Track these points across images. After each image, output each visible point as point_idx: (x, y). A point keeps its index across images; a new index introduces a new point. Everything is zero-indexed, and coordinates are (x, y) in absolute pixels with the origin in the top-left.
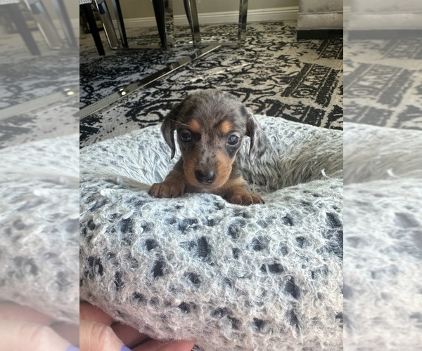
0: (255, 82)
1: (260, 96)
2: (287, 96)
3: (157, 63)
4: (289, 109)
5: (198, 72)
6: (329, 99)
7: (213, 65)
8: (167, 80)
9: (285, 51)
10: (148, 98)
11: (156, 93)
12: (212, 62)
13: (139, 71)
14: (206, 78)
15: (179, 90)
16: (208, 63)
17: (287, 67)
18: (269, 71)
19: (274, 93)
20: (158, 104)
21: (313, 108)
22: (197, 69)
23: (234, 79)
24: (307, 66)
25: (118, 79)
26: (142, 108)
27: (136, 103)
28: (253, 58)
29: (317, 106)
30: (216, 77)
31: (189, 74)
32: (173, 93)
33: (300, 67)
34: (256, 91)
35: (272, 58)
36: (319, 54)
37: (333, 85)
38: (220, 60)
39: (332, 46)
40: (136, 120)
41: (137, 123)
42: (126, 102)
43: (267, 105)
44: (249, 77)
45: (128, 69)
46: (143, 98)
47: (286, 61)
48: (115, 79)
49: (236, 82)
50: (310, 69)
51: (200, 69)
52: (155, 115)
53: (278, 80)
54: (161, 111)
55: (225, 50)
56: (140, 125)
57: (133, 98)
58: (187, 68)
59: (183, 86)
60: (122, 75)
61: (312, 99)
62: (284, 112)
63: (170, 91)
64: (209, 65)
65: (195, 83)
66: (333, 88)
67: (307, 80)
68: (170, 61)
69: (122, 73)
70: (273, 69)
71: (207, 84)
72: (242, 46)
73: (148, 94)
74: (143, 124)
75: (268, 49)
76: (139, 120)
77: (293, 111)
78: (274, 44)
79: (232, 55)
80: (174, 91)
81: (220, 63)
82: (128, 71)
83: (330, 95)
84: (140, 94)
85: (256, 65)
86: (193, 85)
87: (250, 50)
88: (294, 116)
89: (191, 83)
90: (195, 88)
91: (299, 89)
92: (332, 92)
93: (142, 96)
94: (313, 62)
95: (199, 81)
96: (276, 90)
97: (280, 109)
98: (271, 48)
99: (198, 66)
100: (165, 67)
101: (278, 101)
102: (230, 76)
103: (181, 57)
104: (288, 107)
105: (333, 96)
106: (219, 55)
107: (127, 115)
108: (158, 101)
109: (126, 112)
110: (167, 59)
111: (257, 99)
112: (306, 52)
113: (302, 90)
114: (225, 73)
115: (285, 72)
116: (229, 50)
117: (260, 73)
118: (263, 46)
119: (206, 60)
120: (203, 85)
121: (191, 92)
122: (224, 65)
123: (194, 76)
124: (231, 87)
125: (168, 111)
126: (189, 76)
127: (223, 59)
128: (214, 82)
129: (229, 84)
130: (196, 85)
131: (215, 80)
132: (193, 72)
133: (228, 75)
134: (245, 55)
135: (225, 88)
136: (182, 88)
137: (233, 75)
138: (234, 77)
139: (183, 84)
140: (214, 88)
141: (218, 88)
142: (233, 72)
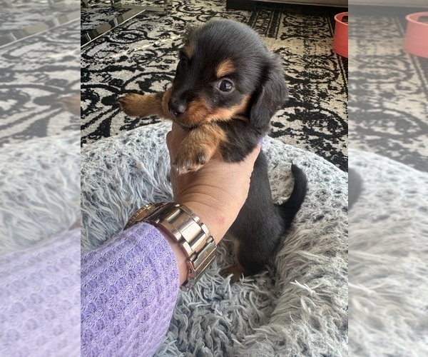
7: (138, 38)
8: (82, 56)
12: (137, 32)
14: (131, 55)
15: (100, 71)
16: (132, 34)
22: (119, 41)
23: (164, 58)
28: (183, 30)
30: (143, 53)
31: (112, 48)
32: (92, 76)
38: (146, 30)
39: (261, 20)
49: (167, 61)
51: (123, 41)
55: (151, 17)
58: (108, 40)
59: (104, 66)
63: (89, 72)
64: (134, 37)
65: (119, 61)
71: (134, 63)
72: (169, 13)
75: (197, 18)
78: (203, 13)
79: (159, 25)
80: (93, 72)
81: (146, 34)
86: (116, 64)
87: (178, 19)
89: (114, 62)
90: (120, 69)
95: (123, 58)
98: (200, 18)
99: (120, 37)
102: (160, 54)
103: (97, 23)
106: (144, 23)
114: (153, 49)
116: (155, 17)
118: (192, 15)
119: (129, 28)
120: (129, 65)
121: (116, 75)
122: (151, 37)
123: (117, 50)
124: (163, 69)
125: (88, 102)
126: (111, 51)
127: (149, 29)
128: (141, 61)
129: (159, 64)
130: (120, 64)
131: (143, 59)
132: (115, 45)
133: (157, 51)
134: (174, 25)
135: (156, 70)
136: (103, 68)
137: (162, 52)
138: (164, 55)
139: (104, 63)
140: (142, 70)
141: (148, 70)
142: (162, 47)
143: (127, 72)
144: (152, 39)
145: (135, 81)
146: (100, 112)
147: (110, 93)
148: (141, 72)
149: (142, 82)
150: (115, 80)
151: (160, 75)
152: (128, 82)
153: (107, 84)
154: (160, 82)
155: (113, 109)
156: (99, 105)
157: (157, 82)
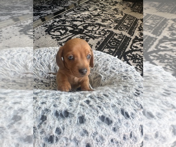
0: (103, 21)
1: (105, 28)
2: (116, 29)
3: (59, 6)
4: (117, 36)
5: (78, 13)
6: (134, 32)
7: (85, 10)
8: (64, 15)
9: (117, 6)
10: (55, 24)
11: (59, 21)
12: (85, 8)
13: (51, 9)
14: (82, 16)
15: (69, 21)
16: (83, 8)
17: (117, 15)
18: (109, 16)
19: (111, 27)
20: (60, 27)
21: (126, 36)
22: (78, 11)
23: (94, 18)
24: (126, 15)
25: (42, 12)
26: (53, 28)
27: (50, 26)
28: (103, 8)
29: (128, 36)
30: (86, 16)
31: (74, 13)
32: (67, 22)
33: (123, 15)
34: (103, 25)
35: (111, 9)
36: (131, 9)
37: (136, 26)
38: (88, 7)
39: (137, 6)
40: (50, 34)
41: (50, 36)
42: (45, 25)
43: (107, 32)
44: (101, 18)
45: (46, 7)
46: (53, 23)
47: (117, 11)
48: (40, 12)
49: (95, 20)
50: (127, 17)
51: (79, 11)
52: (58, 32)
53: (113, 21)
54: (61, 31)
55: (91, 2)
56: (52, 37)
57: (49, 23)
58: (73, 10)
59: (71, 19)
60: (43, 10)
61: (127, 32)
62: (114, 37)
63: (65, 21)
64: (83, 10)
65: (77, 18)
66: (136, 28)
67: (125, 22)
68: (65, 5)
69: (43, 9)
70: (111, 15)
71: (82, 19)
72: (98, 1)
73: (55, 21)
74: (53, 36)
75: (110, 4)
76: (51, 34)
77: (118, 37)
78: (112, 2)
79: (94, 6)
80: (67, 21)
81: (88, 9)
82: (46, 8)
83: (134, 31)
84: (52, 21)
85: (104, 12)
86: (76, 19)
87: (102, 4)
88: (119, 39)
89: (75, 18)
90: (77, 21)
91: (122, 26)
92: (135, 29)
93: (52, 22)
94: (129, 14)
95: (78, 17)
96: (112, 26)
97: (113, 35)
98: (111, 4)
99: (78, 9)
100: (63, 8)
101: (112, 31)
102: (92, 17)
103: (70, 4)
104: (116, 35)
105: (135, 31)
106: (88, 5)
107: (46, 31)
108: (60, 26)
109: (45, 30)
110: (64, 4)
111: (104, 29)
112: (126, 8)
113: (123, 27)
115: (116, 17)
116: (92, 3)
117: (105, 16)
118: (107, 3)
119: (82, 6)
120: (80, 20)
121: (75, 23)
122: (90, 10)
123: (76, 14)
124: (93, 22)
125: (64, 31)
126: (74, 14)
127: (90, 7)
128: (85, 19)
129: (92, 20)
130: (77, 19)
131: (86, 18)
132: (76, 12)
133: (91, 16)
134: (99, 6)
135: (90, 22)
136: (71, 20)
137: (93, 16)
138: (94, 17)
139: (71, 18)
140: (85, 22)
141: (87, 22)
142: (94, 14)
143: (79, 22)
144: (90, 11)
145: (82, 26)
146: (68, 35)
147: (72, 29)
148: (84, 23)
149: (84, 26)
150: (75, 25)
151: (91, 24)
152: (79, 26)
153: (72, 26)
154: (91, 27)
155: (73, 34)
156: (68, 32)
157: (90, 27)
